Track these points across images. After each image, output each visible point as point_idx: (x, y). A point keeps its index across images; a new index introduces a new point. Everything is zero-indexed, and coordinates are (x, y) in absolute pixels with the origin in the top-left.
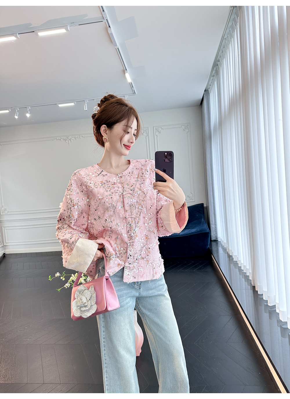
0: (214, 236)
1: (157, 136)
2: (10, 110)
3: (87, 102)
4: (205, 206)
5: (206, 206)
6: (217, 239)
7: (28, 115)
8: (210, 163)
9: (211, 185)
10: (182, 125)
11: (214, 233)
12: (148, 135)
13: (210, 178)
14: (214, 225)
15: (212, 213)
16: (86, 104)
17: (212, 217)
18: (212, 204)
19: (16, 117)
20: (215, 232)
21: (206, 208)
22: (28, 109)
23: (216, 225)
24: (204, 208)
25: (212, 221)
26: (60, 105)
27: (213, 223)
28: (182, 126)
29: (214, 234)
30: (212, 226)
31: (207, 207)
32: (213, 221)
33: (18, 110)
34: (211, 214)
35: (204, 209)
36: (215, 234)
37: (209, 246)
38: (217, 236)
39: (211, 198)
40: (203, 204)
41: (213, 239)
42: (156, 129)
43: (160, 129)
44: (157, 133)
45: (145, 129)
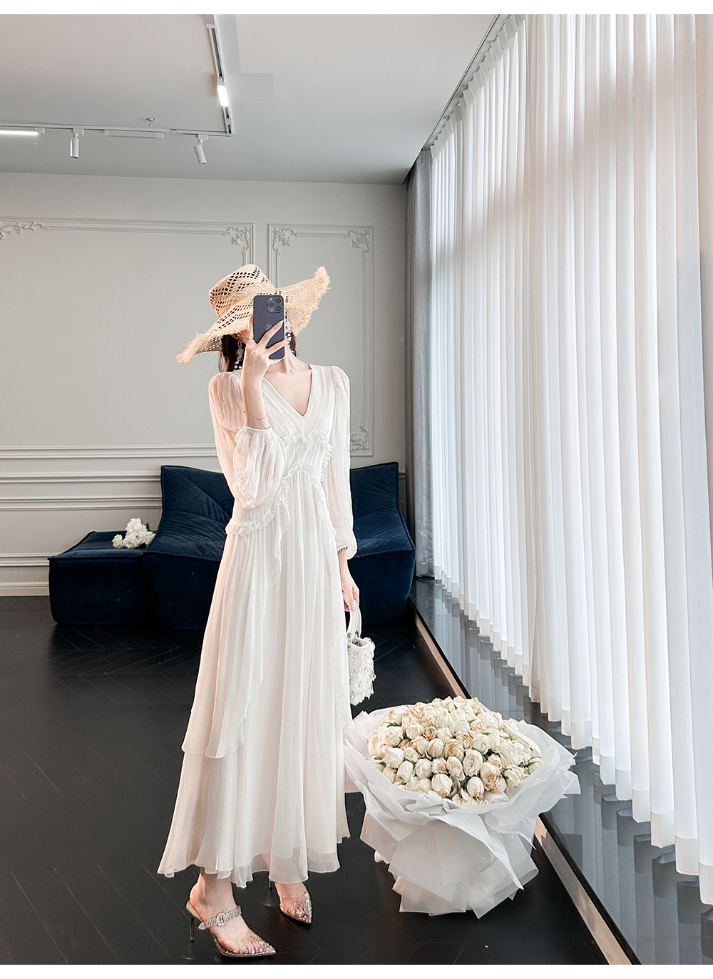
0: (424, 563)
1: (276, 251)
4: (402, 470)
5: (404, 472)
6: (432, 574)
10: (351, 231)
12: (249, 245)
14: (426, 530)
17: (422, 505)
20: (426, 552)
21: (404, 477)
23: (430, 529)
24: (399, 477)
25: (422, 518)
27: (424, 524)
28: (351, 233)
29: (425, 559)
30: (421, 533)
31: (406, 474)
32: (425, 519)
34: (420, 496)
35: (399, 480)
36: (426, 556)
37: (409, 594)
38: (432, 564)
40: (396, 464)
41: (421, 571)
42: (275, 232)
43: (287, 234)
44: (278, 244)
45: (244, 229)
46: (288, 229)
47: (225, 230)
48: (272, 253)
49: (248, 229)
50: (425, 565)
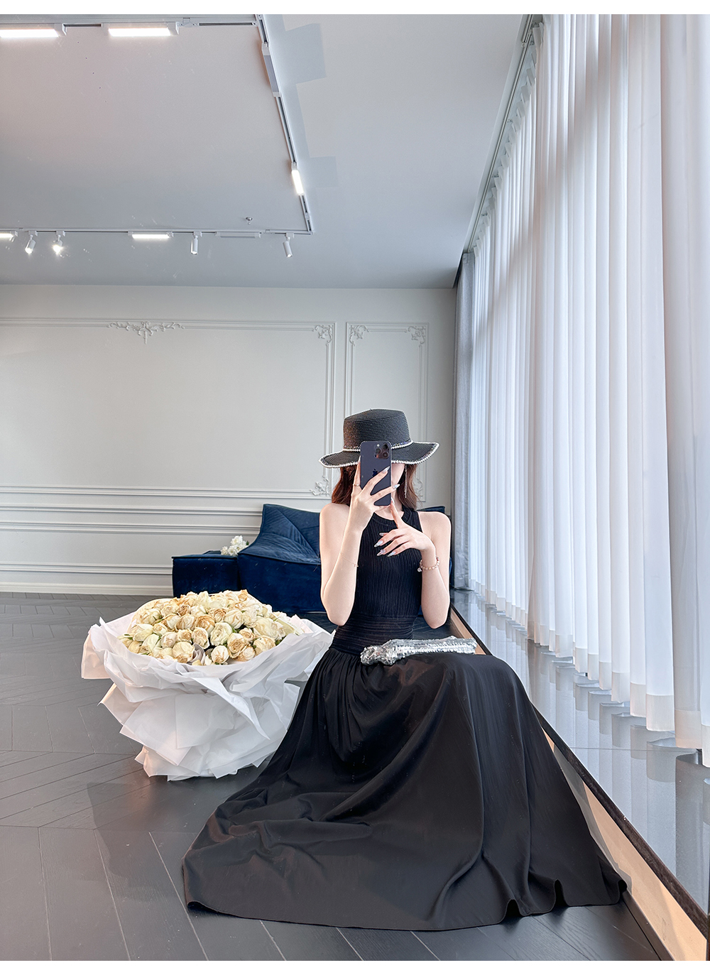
1: (352, 343)
2: (16, 234)
3: (199, 236)
6: (468, 586)
7: (58, 249)
8: (465, 411)
9: (463, 460)
10: (410, 327)
11: (461, 571)
12: (332, 339)
13: (463, 446)
14: (463, 553)
15: (461, 525)
16: (196, 241)
17: (462, 534)
18: (463, 504)
19: (29, 251)
20: (463, 570)
22: (60, 236)
23: (467, 553)
25: (460, 544)
26: (136, 237)
27: (462, 548)
28: (412, 329)
29: (462, 575)
30: (459, 555)
32: (462, 544)
33: (34, 236)
36: (463, 573)
38: (468, 580)
39: (461, 490)
40: (443, 507)
41: (459, 584)
42: (352, 329)
43: (361, 330)
44: (354, 338)
45: (328, 326)
46: (361, 326)
47: (313, 327)
48: (349, 345)
49: (331, 326)
50: (462, 580)
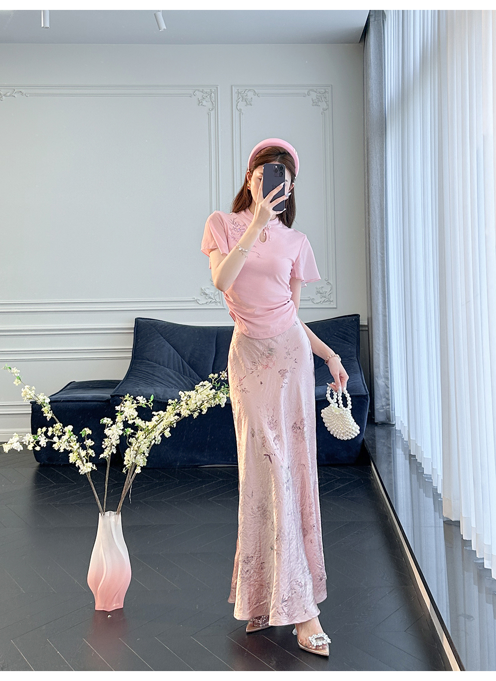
1: (240, 111)
6: (390, 420)
11: (381, 403)
12: (214, 106)
14: (383, 379)
17: (379, 354)
20: (384, 399)
21: (366, 329)
23: (388, 379)
25: (379, 367)
27: (382, 373)
30: (380, 382)
31: (368, 326)
32: (382, 368)
34: (377, 346)
36: (384, 404)
42: (239, 93)
43: (250, 94)
44: (242, 105)
45: (209, 91)
46: (250, 90)
47: (191, 92)
48: (236, 113)
49: (213, 91)
50: (383, 412)
